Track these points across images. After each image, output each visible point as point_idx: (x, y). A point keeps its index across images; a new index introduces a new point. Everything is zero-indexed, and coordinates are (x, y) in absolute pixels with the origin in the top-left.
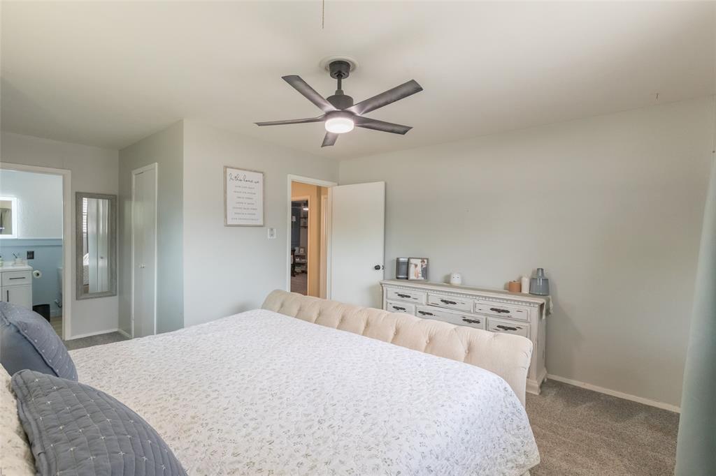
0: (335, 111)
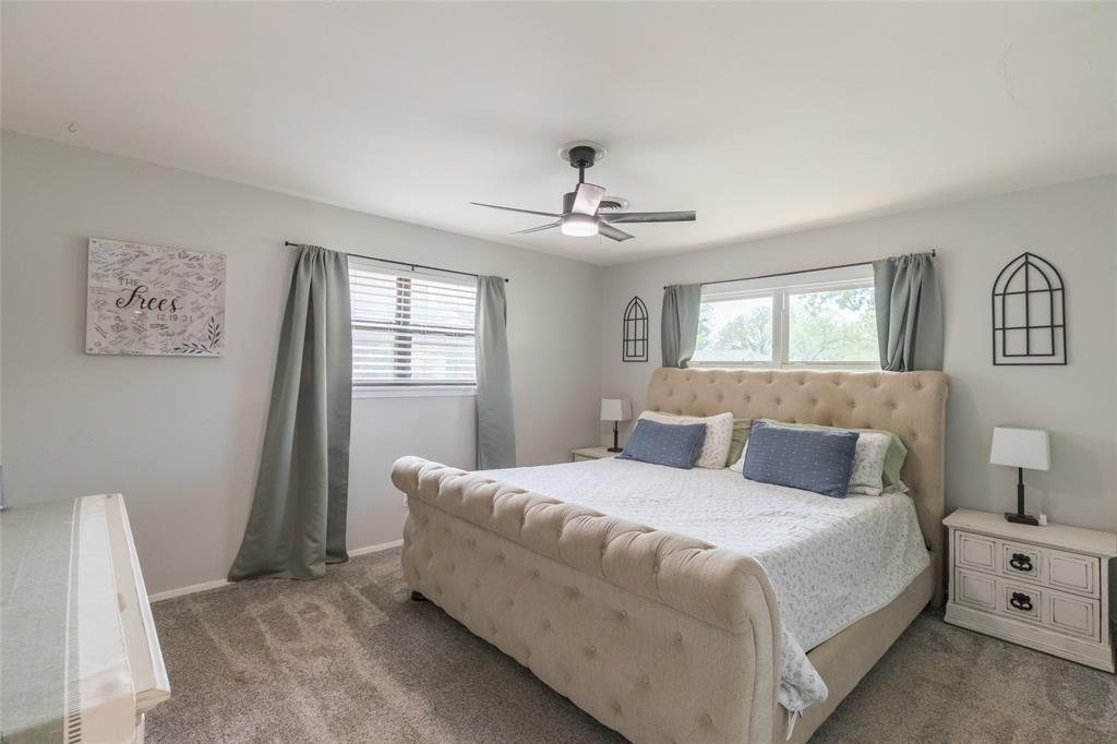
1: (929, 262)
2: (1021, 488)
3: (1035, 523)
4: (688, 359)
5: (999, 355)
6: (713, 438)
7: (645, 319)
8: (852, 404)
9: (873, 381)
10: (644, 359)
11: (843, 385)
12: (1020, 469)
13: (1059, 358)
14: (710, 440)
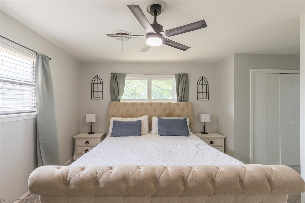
0: (154, 33)
1: (187, 76)
2: (204, 126)
3: (207, 133)
4: (120, 99)
5: (198, 98)
6: (144, 124)
7: (102, 84)
8: (174, 110)
9: (178, 105)
10: (102, 98)
11: (172, 106)
12: (204, 122)
13: (207, 99)
14: (143, 125)
